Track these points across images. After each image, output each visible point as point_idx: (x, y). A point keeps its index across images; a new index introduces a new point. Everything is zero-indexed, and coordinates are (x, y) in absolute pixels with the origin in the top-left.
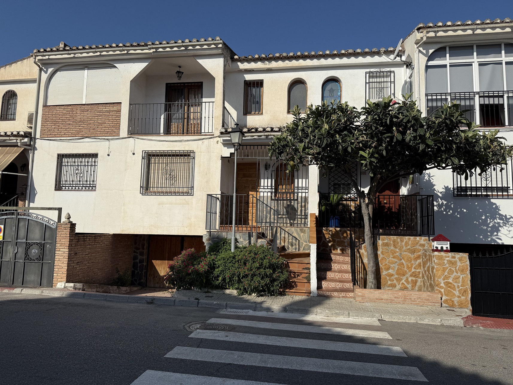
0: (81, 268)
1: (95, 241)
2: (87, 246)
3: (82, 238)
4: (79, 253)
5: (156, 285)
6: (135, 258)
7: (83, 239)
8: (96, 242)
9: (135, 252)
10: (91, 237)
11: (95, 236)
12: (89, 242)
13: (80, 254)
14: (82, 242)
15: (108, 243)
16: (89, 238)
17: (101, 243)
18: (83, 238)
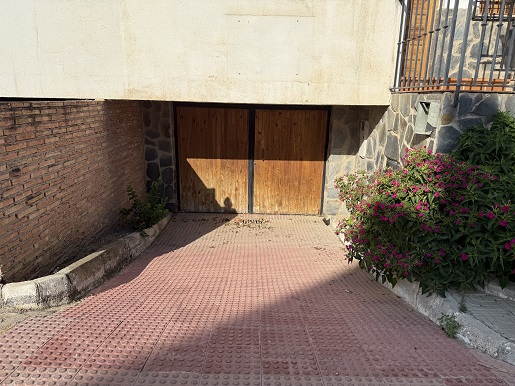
0: (42, 211)
1: (66, 121)
2: (47, 141)
3: (24, 112)
4: (26, 166)
5: (200, 208)
6: (150, 155)
7: (30, 116)
8: (70, 123)
9: (147, 142)
10: (54, 111)
11: (64, 107)
12: (50, 125)
13: (31, 168)
14: (29, 128)
15: (97, 124)
16: (47, 111)
17: (83, 127)
18: (29, 113)
